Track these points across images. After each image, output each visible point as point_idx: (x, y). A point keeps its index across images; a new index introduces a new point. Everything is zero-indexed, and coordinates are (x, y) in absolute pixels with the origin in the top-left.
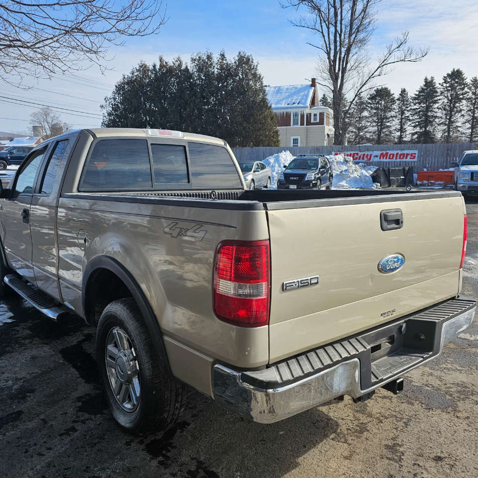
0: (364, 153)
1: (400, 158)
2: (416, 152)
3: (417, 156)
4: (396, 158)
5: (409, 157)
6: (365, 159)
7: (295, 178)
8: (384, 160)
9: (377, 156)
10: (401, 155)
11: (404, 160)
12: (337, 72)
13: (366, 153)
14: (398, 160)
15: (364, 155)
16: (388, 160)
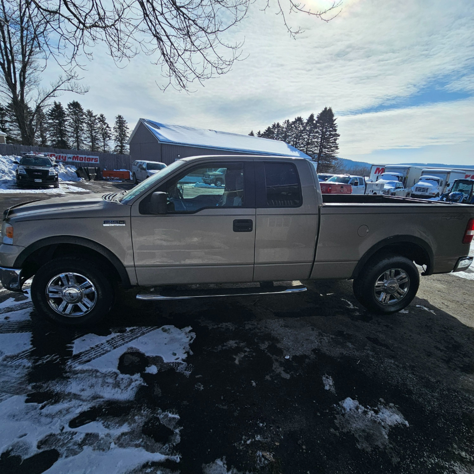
0: (59, 155)
1: (87, 161)
2: (98, 157)
3: (98, 160)
4: (85, 161)
5: (93, 160)
6: (61, 159)
7: (39, 174)
8: (76, 161)
9: (70, 158)
10: (88, 158)
11: (91, 162)
12: (13, 82)
13: (62, 155)
14: (86, 162)
15: (60, 156)
16: (79, 161)
